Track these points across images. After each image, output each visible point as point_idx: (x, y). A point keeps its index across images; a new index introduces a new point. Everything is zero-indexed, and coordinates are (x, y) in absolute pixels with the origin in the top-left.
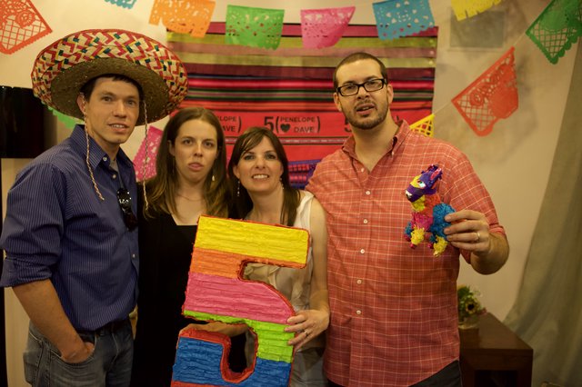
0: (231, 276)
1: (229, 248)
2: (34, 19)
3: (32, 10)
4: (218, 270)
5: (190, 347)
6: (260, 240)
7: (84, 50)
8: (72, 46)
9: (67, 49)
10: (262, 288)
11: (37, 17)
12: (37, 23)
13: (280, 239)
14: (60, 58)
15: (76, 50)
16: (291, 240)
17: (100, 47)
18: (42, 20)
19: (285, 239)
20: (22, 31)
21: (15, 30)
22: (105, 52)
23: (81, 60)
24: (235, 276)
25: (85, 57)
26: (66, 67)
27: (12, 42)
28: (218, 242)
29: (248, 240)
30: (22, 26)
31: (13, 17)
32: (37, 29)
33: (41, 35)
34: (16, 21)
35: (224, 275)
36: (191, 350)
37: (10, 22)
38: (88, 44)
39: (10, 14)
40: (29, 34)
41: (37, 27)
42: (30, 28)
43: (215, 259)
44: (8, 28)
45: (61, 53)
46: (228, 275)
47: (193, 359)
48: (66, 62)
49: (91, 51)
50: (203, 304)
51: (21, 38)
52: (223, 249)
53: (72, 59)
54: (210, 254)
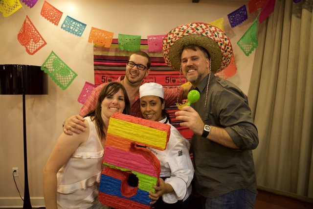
0: (125, 150)
1: (125, 136)
2: (39, 40)
3: (39, 36)
4: (119, 146)
5: (106, 179)
6: (141, 134)
7: (178, 34)
8: (173, 34)
9: (171, 36)
10: (141, 158)
11: (41, 39)
12: (41, 41)
13: (152, 134)
14: (169, 41)
15: (175, 35)
16: (157, 136)
17: (184, 32)
18: (43, 39)
19: (154, 135)
20: (36, 45)
21: (33, 45)
22: (187, 33)
23: (177, 39)
24: (127, 150)
25: (178, 37)
26: (172, 44)
27: (33, 50)
28: (119, 132)
29: (134, 133)
30: (36, 43)
31: (32, 40)
32: (41, 44)
33: (43, 46)
34: (33, 41)
35: (122, 148)
36: (107, 181)
37: (31, 42)
38: (180, 31)
39: (31, 38)
40: (38, 46)
41: (41, 43)
42: (39, 43)
43: (117, 141)
44: (31, 44)
45: (169, 39)
46: (124, 149)
47: (108, 184)
48: (172, 42)
49: (181, 34)
50: (112, 161)
51: (36, 48)
52: (122, 136)
53: (173, 40)
54: (115, 138)
